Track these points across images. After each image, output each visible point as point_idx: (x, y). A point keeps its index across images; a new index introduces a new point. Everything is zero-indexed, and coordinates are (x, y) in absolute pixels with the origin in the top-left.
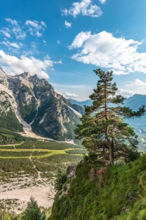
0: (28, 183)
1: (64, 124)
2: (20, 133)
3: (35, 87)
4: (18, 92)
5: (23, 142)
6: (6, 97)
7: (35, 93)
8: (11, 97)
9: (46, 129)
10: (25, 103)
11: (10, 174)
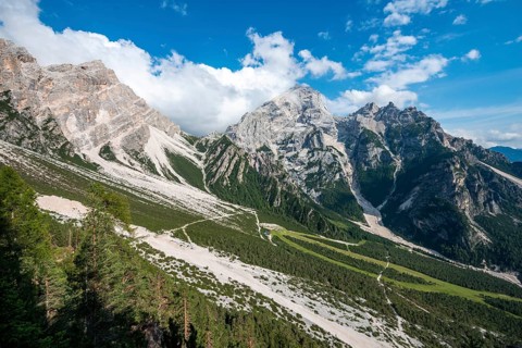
0: (374, 330)
1: (475, 219)
2: (359, 223)
3: (389, 130)
4: (354, 145)
5: (363, 242)
6: (334, 156)
7: (390, 143)
8: (342, 155)
9: (419, 224)
10: (367, 164)
11: (341, 295)
